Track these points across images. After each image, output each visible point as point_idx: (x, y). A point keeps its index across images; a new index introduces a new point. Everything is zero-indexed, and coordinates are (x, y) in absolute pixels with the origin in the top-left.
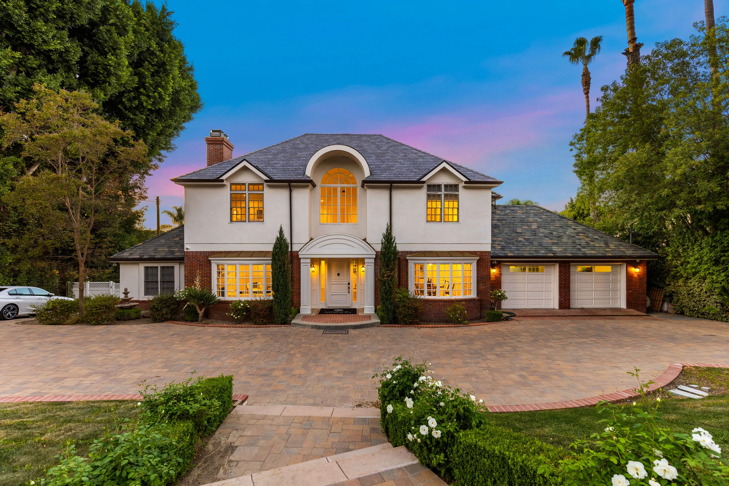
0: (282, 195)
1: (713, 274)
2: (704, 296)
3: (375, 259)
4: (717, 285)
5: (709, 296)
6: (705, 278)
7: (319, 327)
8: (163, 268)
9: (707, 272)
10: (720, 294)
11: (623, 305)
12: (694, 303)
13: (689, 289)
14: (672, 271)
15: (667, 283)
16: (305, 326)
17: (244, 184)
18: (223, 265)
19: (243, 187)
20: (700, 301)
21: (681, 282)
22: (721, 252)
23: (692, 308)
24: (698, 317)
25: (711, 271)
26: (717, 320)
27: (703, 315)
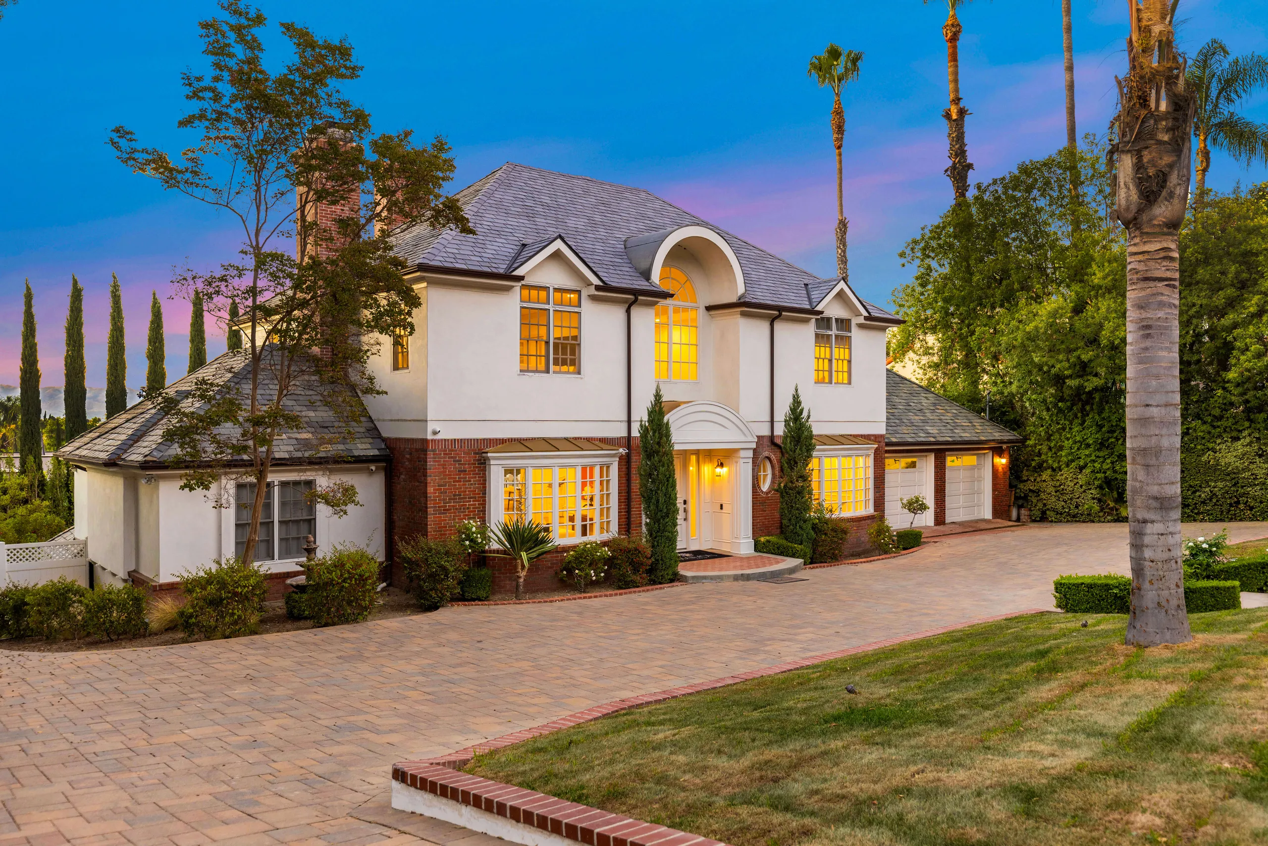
0: (613, 316)
1: (1094, 461)
2: (1078, 491)
3: (755, 450)
4: (1099, 475)
5: (1084, 491)
6: (1081, 468)
7: (747, 578)
8: (283, 484)
9: (1089, 459)
10: (1100, 487)
11: (988, 514)
12: (1063, 503)
13: (1058, 484)
14: (1033, 460)
15: (1025, 478)
16: (720, 578)
17: (546, 289)
18: (525, 468)
19: (543, 294)
20: (1071, 499)
21: (1046, 475)
22: (1108, 432)
23: (1060, 509)
24: (1068, 521)
25: (1093, 458)
26: (1093, 522)
27: (1074, 518)
